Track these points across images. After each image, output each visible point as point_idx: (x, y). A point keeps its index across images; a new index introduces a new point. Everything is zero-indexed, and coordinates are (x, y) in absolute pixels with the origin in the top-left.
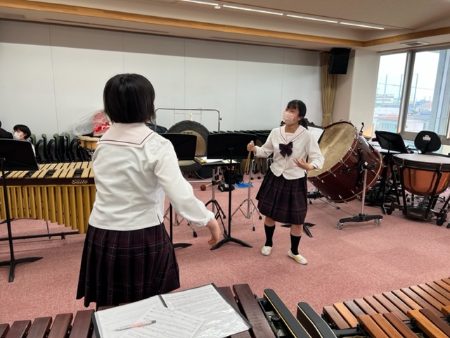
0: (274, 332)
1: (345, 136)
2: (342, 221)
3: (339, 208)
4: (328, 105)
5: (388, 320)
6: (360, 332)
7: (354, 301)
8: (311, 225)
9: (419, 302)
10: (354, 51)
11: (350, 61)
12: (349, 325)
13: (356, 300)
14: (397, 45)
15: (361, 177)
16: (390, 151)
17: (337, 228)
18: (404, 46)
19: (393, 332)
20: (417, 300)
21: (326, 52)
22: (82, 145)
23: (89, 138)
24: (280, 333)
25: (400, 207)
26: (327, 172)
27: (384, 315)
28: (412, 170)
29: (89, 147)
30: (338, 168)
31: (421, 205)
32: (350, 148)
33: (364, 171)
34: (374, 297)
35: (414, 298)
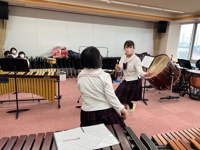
0: (130, 145)
1: (164, 61)
2: (161, 99)
3: (160, 93)
4: (156, 46)
5: (181, 143)
6: (168, 147)
7: (166, 134)
8: (147, 100)
9: (195, 136)
10: (169, 22)
11: (167, 27)
12: (163, 144)
13: (167, 133)
14: (189, 20)
15: (170, 79)
16: (184, 68)
17: (159, 102)
18: (192, 21)
19: (182, 148)
20: (194, 135)
21: (157, 23)
22: (48, 61)
23: (51, 59)
24: (133, 146)
25: (188, 94)
26: (155, 77)
27: (179, 140)
28: (194, 77)
29: (51, 62)
30: (160, 75)
31: (198, 93)
32: (166, 66)
33: (172, 77)
34: (175, 132)
35: (193, 134)
